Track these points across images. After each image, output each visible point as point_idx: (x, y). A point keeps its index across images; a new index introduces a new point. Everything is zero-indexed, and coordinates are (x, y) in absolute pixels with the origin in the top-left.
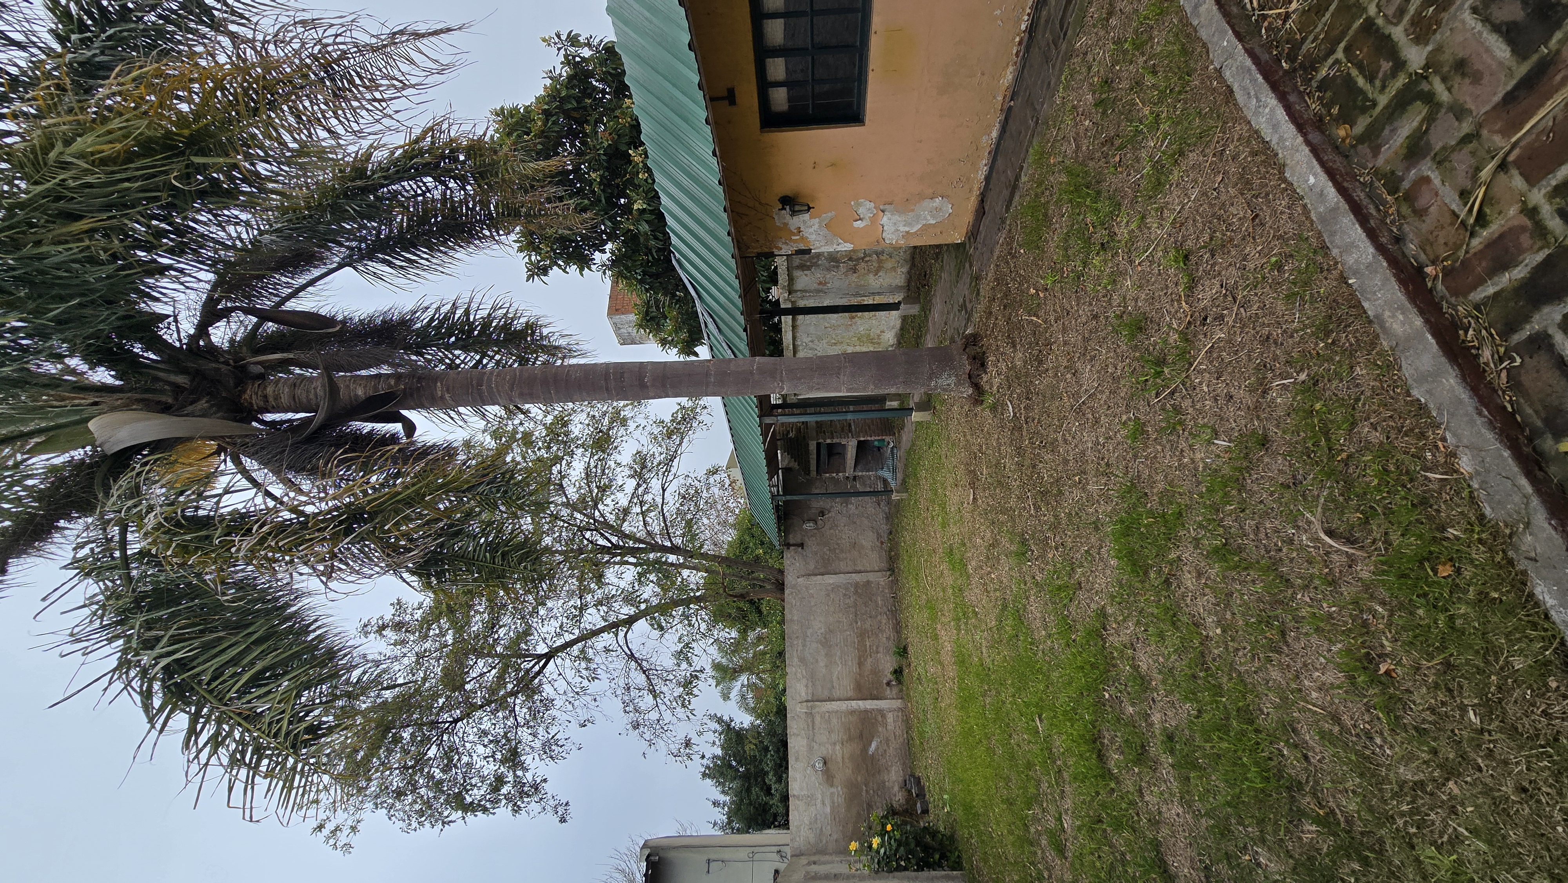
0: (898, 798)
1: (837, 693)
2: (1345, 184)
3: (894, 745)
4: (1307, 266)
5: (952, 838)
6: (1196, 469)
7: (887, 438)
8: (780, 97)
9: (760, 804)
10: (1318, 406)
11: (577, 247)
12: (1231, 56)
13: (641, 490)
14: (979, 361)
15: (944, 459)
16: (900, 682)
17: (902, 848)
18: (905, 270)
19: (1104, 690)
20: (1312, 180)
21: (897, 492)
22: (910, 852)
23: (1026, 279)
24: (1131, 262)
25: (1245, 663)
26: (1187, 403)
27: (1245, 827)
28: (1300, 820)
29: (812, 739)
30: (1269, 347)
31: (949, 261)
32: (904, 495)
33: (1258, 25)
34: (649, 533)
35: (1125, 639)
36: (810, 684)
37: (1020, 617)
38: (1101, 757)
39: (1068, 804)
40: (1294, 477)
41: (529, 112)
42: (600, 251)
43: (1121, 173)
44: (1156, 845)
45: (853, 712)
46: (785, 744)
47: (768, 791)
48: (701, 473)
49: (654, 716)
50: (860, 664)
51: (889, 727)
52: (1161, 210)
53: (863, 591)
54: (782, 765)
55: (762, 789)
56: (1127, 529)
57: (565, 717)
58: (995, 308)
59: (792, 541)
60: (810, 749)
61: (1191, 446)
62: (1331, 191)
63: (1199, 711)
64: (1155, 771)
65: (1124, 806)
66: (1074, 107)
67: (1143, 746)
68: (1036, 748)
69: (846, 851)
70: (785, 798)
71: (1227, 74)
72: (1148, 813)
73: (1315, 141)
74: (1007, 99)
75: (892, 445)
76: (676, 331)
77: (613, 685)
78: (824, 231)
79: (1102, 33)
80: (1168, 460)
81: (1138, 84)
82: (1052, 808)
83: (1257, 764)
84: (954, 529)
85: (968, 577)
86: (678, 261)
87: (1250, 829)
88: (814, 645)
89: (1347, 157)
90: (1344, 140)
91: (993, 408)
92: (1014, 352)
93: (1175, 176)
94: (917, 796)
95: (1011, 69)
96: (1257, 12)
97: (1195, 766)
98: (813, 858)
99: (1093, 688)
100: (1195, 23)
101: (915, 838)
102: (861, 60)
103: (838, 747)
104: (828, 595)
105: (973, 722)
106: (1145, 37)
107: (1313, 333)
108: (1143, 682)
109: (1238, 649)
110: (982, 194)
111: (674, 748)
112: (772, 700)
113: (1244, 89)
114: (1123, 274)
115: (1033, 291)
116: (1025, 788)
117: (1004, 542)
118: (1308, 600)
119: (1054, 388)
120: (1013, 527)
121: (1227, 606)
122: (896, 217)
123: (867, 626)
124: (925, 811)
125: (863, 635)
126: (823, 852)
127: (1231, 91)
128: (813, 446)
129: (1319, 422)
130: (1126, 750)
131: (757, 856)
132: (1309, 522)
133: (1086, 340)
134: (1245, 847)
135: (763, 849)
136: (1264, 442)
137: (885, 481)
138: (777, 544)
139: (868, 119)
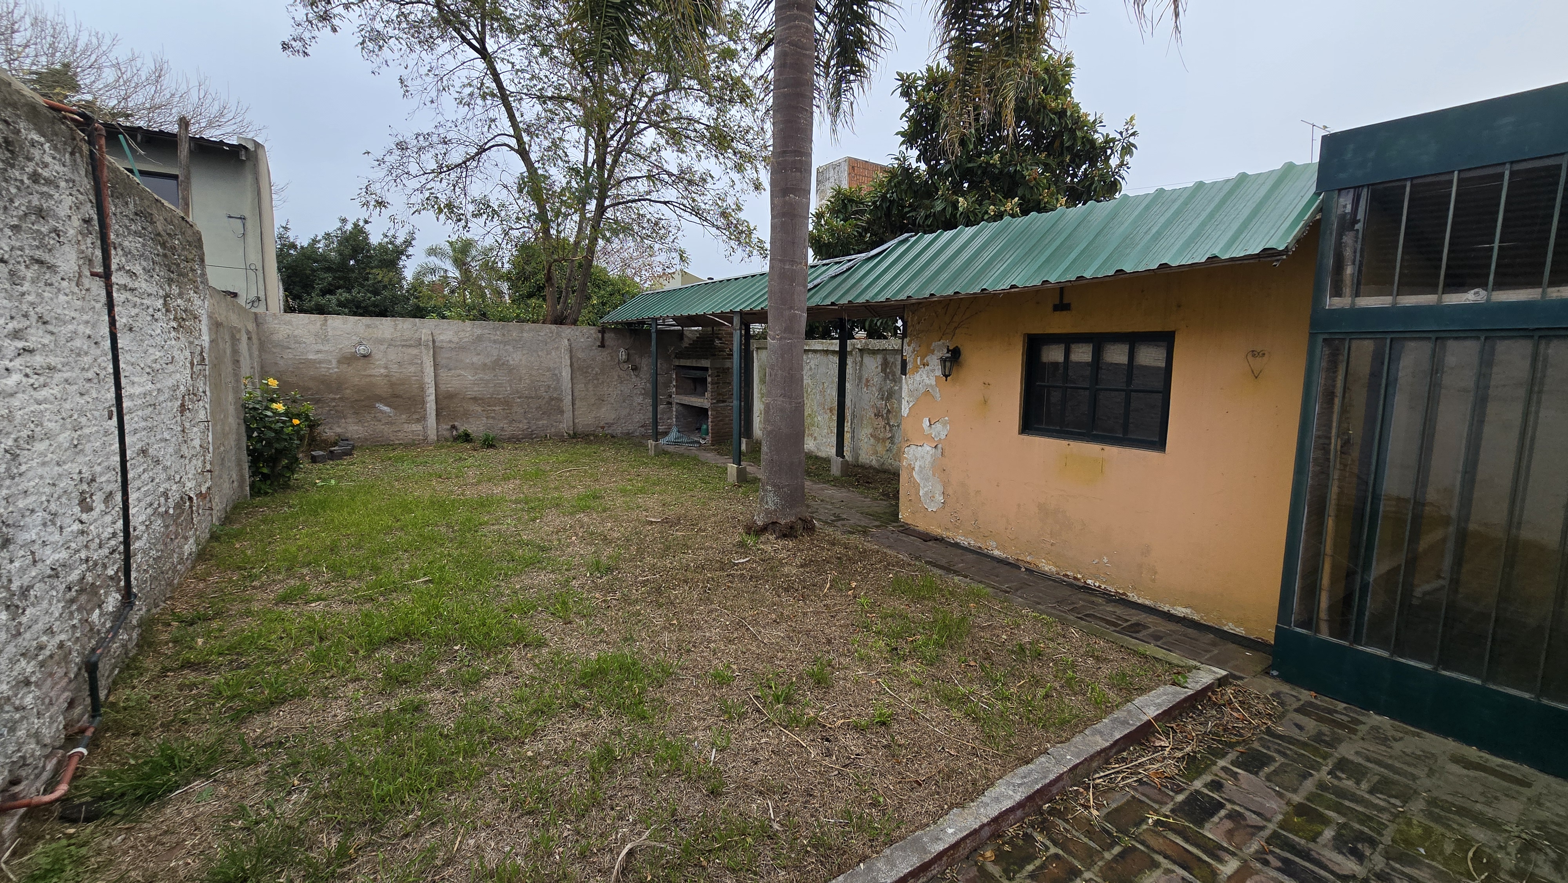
0: (329, 432)
1: (443, 373)
2: (945, 859)
3: (387, 430)
4: (876, 829)
5: (286, 486)
6: (688, 733)
7: (709, 438)
8: (1054, 354)
9: (313, 281)
10: (749, 840)
11: (927, 132)
12: (1058, 762)
13: (666, 177)
14: (788, 533)
15: (692, 493)
16: (456, 439)
17: (273, 435)
18: (874, 463)
19: (462, 645)
20: (950, 831)
21: (656, 446)
22: (269, 444)
23: (865, 578)
24: (879, 675)
25: (499, 779)
26: (749, 723)
27: (329, 780)
28: (341, 831)
29: (391, 343)
30: (802, 796)
31: (881, 506)
32: (652, 453)
33: (1081, 783)
34: (619, 183)
35: (516, 665)
36: (453, 346)
37: (532, 564)
38: (391, 641)
39: (337, 607)
40: (683, 820)
41: (1065, 95)
42: (919, 156)
43: (960, 666)
44: (301, 694)
45: (422, 388)
46: (383, 314)
47: (329, 291)
48: (681, 244)
49: (414, 168)
50: (475, 399)
51: (406, 426)
52: (926, 702)
53: (553, 406)
54: (359, 309)
55: (330, 284)
56: (628, 669)
57: (411, 64)
58: (838, 549)
59: (607, 336)
60: (381, 341)
61: (709, 727)
62: (940, 847)
63: (447, 736)
64: (380, 693)
65: (341, 663)
66: (1019, 626)
67: (405, 682)
68: (396, 576)
69: (264, 374)
70: (321, 310)
71: (1043, 759)
72: (334, 687)
73: (982, 832)
74: (1027, 565)
75: (702, 442)
76: (832, 231)
77: (449, 124)
78: (922, 389)
79: (1082, 651)
80: (696, 706)
81: (1037, 682)
82: (331, 591)
83: (397, 791)
84: (619, 502)
85: (571, 514)
86: (906, 240)
87: (326, 784)
88: (495, 353)
89: (967, 858)
90: (982, 856)
91: (742, 544)
92: (797, 566)
93: (955, 713)
94: (331, 452)
95: (1054, 569)
96: (1091, 783)
97: (389, 732)
98: (254, 337)
99: (464, 635)
100: (1087, 732)
101: (285, 449)
102: (1079, 434)
103: (382, 371)
104: (549, 369)
105: (419, 513)
106: (1077, 688)
107: (815, 834)
108: (473, 682)
109: (512, 771)
110: (943, 539)
111: (376, 187)
112: (433, 303)
113: (1030, 773)
114: (869, 667)
115: (854, 584)
116: (350, 565)
117: (609, 551)
118: (565, 834)
119: (762, 602)
120: (625, 560)
121: (556, 762)
122: (929, 459)
123: (515, 409)
124: (314, 460)
125: (506, 403)
126: (263, 347)
127: (1027, 763)
128: (705, 363)
129: (736, 842)
130: (400, 666)
131: (252, 274)
132: (640, 834)
133: (808, 633)
134: (306, 780)
135: (261, 283)
136: (714, 793)
137: (666, 434)
138: (605, 320)
139: (1026, 438)
